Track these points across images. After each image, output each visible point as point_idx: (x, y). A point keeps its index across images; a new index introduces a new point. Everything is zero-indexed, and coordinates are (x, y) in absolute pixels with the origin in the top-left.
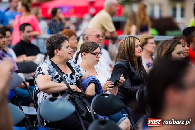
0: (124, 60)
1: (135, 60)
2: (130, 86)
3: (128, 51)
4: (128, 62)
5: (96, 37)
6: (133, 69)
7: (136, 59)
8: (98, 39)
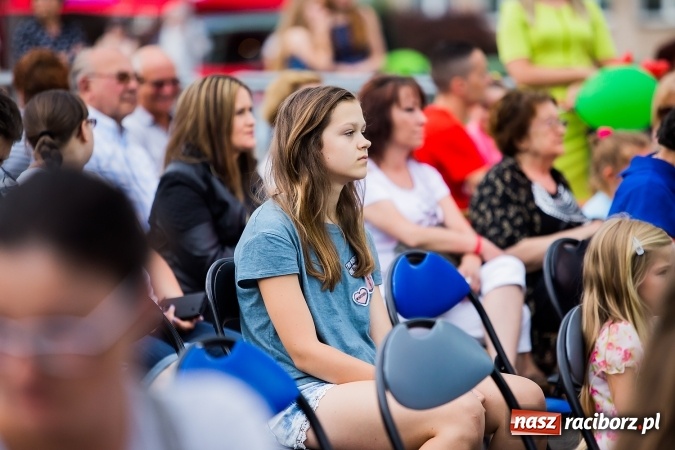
0: (194, 160)
1: (233, 160)
2: (213, 247)
3: (208, 126)
4: (206, 166)
5: (114, 82)
6: (222, 191)
7: (235, 156)
8: (120, 88)
